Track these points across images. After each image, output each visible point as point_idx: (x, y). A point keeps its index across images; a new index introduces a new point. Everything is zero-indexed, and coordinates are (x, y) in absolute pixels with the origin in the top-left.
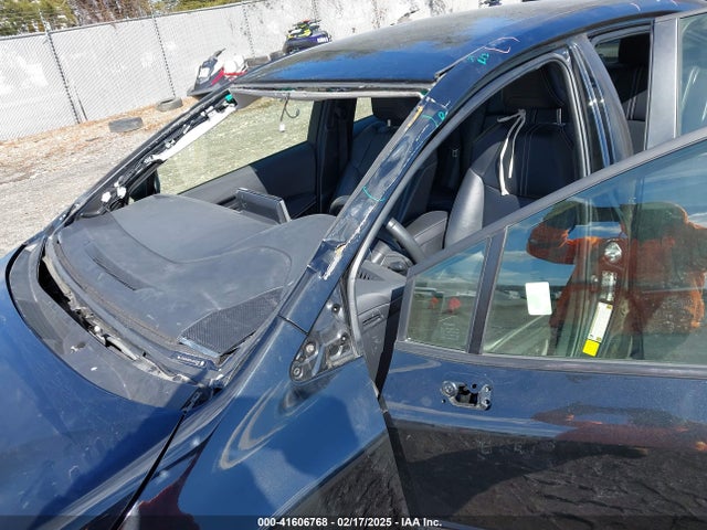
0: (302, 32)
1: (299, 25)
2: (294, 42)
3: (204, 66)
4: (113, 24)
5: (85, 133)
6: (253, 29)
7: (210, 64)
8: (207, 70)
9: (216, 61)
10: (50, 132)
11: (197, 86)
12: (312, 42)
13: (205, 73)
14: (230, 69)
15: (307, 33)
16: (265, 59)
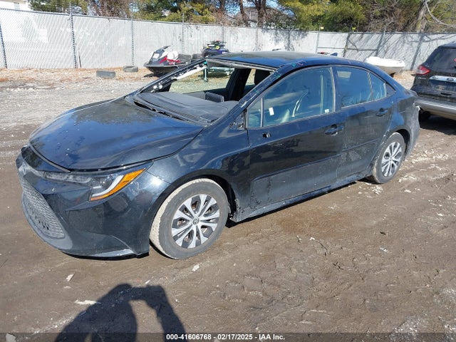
0: (215, 47)
1: (214, 43)
2: (210, 51)
3: (156, 52)
4: (109, 19)
5: (81, 75)
6: (185, 39)
7: (160, 52)
8: (158, 55)
9: (164, 51)
10: (59, 69)
11: (150, 62)
12: (219, 52)
13: (156, 56)
14: (170, 57)
15: (218, 48)
16: (189, 56)
